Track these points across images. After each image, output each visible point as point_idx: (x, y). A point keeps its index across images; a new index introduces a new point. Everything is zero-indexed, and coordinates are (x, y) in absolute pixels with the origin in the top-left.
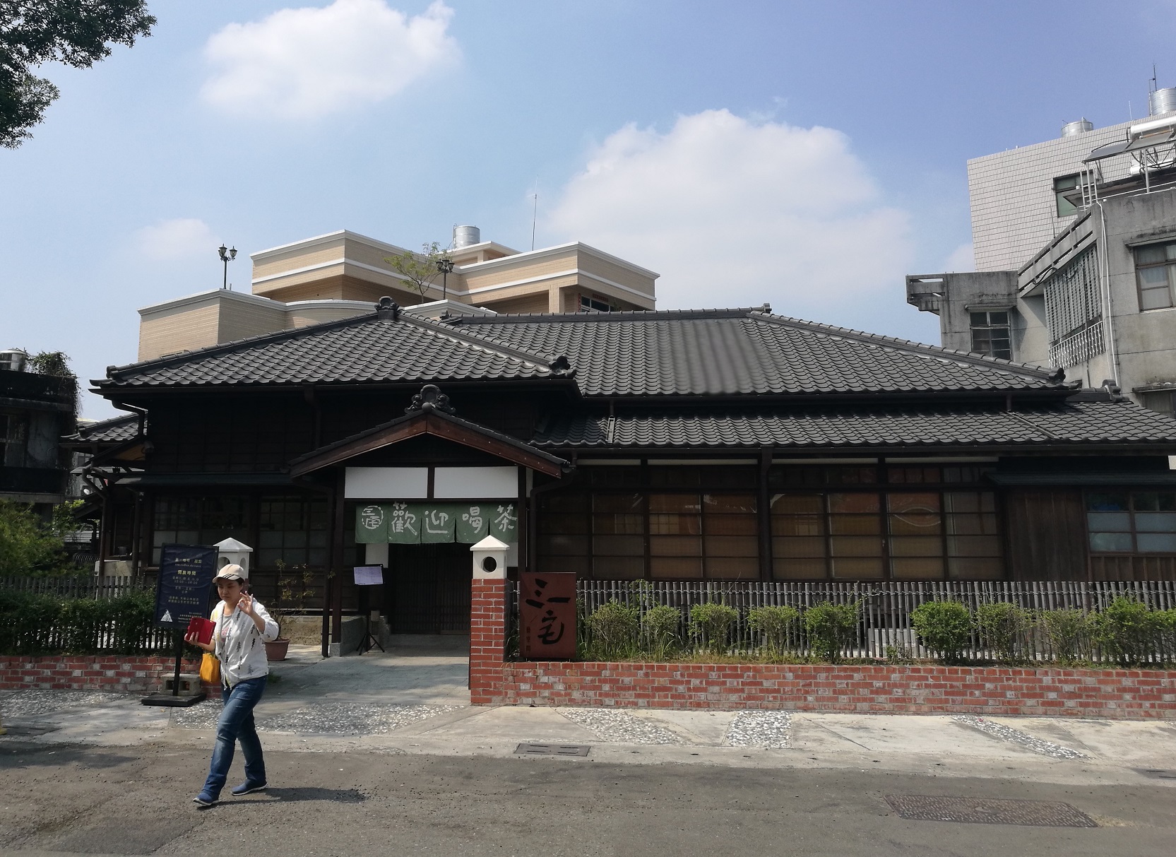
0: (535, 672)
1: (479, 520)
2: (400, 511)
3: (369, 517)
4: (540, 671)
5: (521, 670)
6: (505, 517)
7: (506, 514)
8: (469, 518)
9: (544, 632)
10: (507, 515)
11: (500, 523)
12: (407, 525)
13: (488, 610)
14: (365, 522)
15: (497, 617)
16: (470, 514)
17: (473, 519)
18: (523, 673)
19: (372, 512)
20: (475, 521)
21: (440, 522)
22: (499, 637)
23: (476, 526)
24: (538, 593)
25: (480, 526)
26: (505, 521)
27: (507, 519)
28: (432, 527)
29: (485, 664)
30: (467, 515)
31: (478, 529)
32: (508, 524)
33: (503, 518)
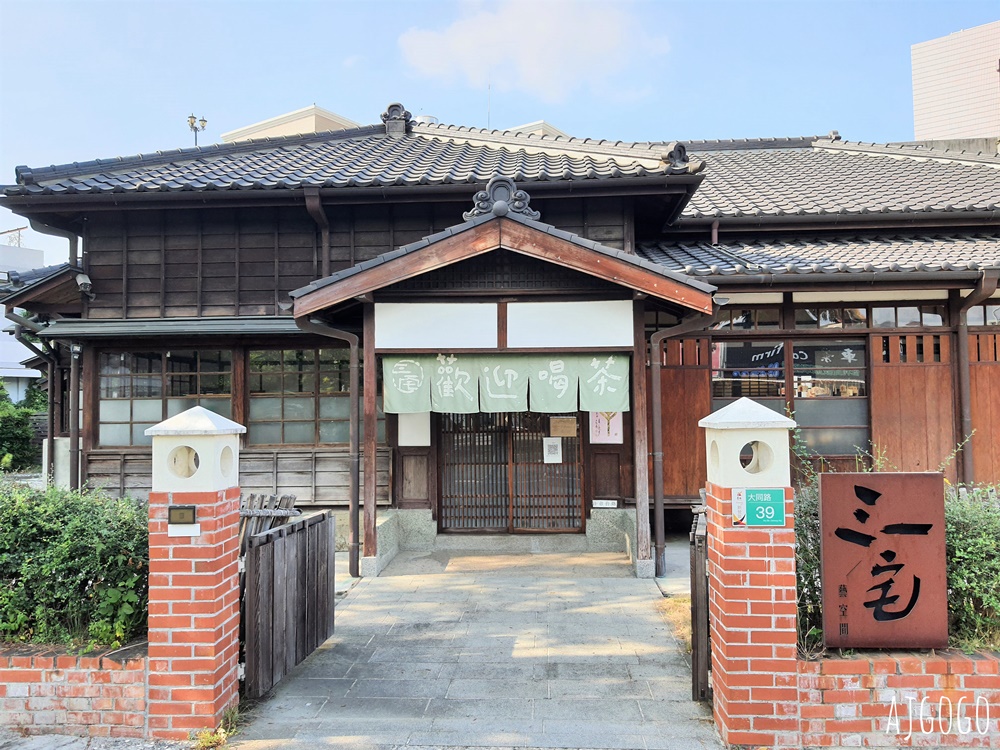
0: (866, 681)
1: (563, 380)
2: (448, 368)
3: (402, 376)
4: (879, 679)
5: (836, 676)
6: (602, 374)
7: (603, 370)
8: (549, 377)
9: (877, 594)
10: (605, 372)
11: (595, 382)
12: (459, 387)
13: (761, 552)
14: (397, 383)
15: (780, 566)
16: (549, 371)
17: (555, 378)
18: (842, 684)
19: (406, 369)
20: (557, 380)
21: (506, 383)
22: (786, 609)
23: (561, 387)
24: (862, 516)
25: (565, 388)
26: (602, 381)
27: (606, 377)
28: (495, 389)
29: (756, 666)
30: (546, 373)
31: (563, 392)
32: (607, 385)
33: (599, 377)
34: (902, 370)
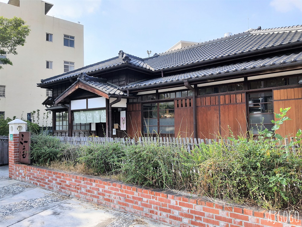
1: (98, 115)
2: (82, 113)
3: (76, 115)
7: (104, 113)
9: (23, 153)
12: (84, 117)
21: (90, 116)
24: (22, 139)
28: (88, 118)
30: (95, 114)
31: (98, 118)
33: (103, 115)
34: (181, 109)
